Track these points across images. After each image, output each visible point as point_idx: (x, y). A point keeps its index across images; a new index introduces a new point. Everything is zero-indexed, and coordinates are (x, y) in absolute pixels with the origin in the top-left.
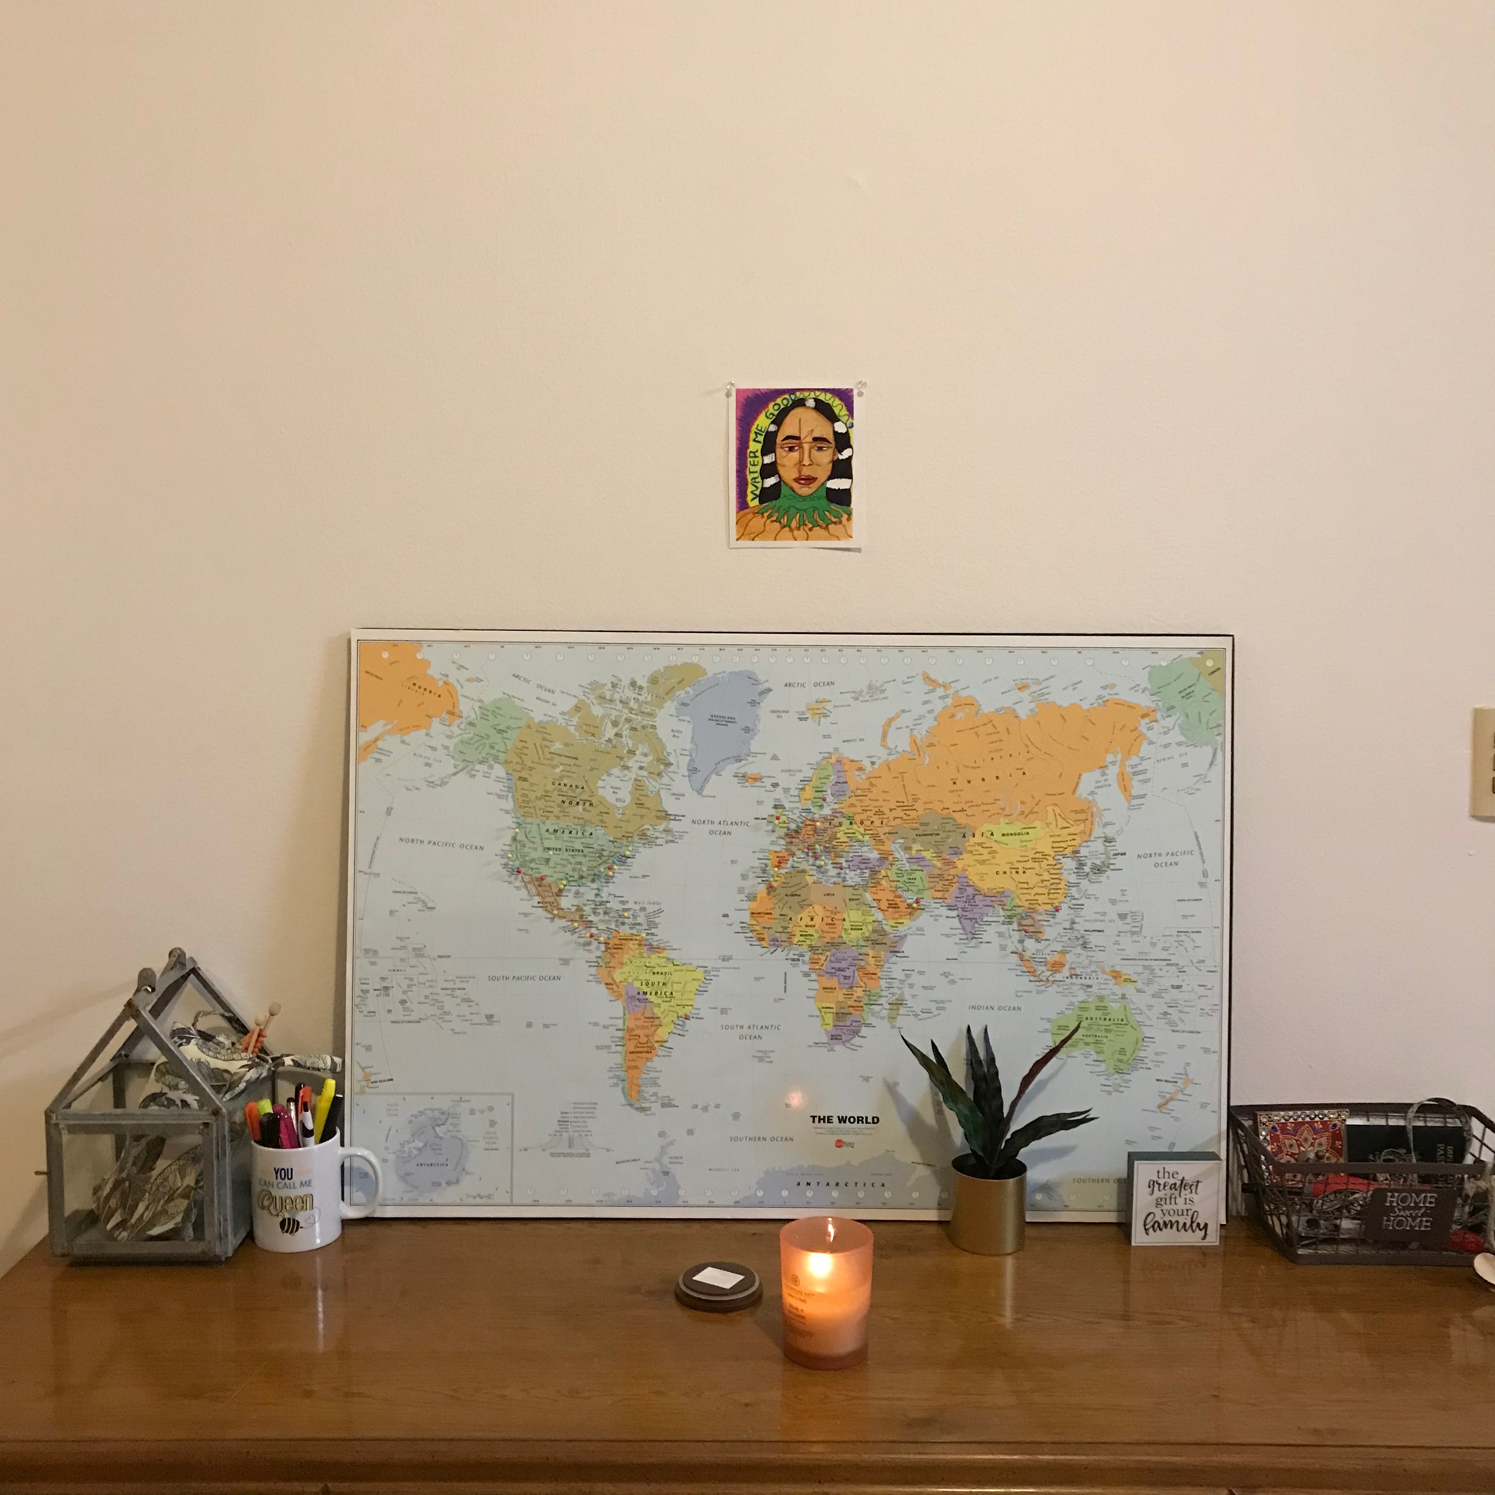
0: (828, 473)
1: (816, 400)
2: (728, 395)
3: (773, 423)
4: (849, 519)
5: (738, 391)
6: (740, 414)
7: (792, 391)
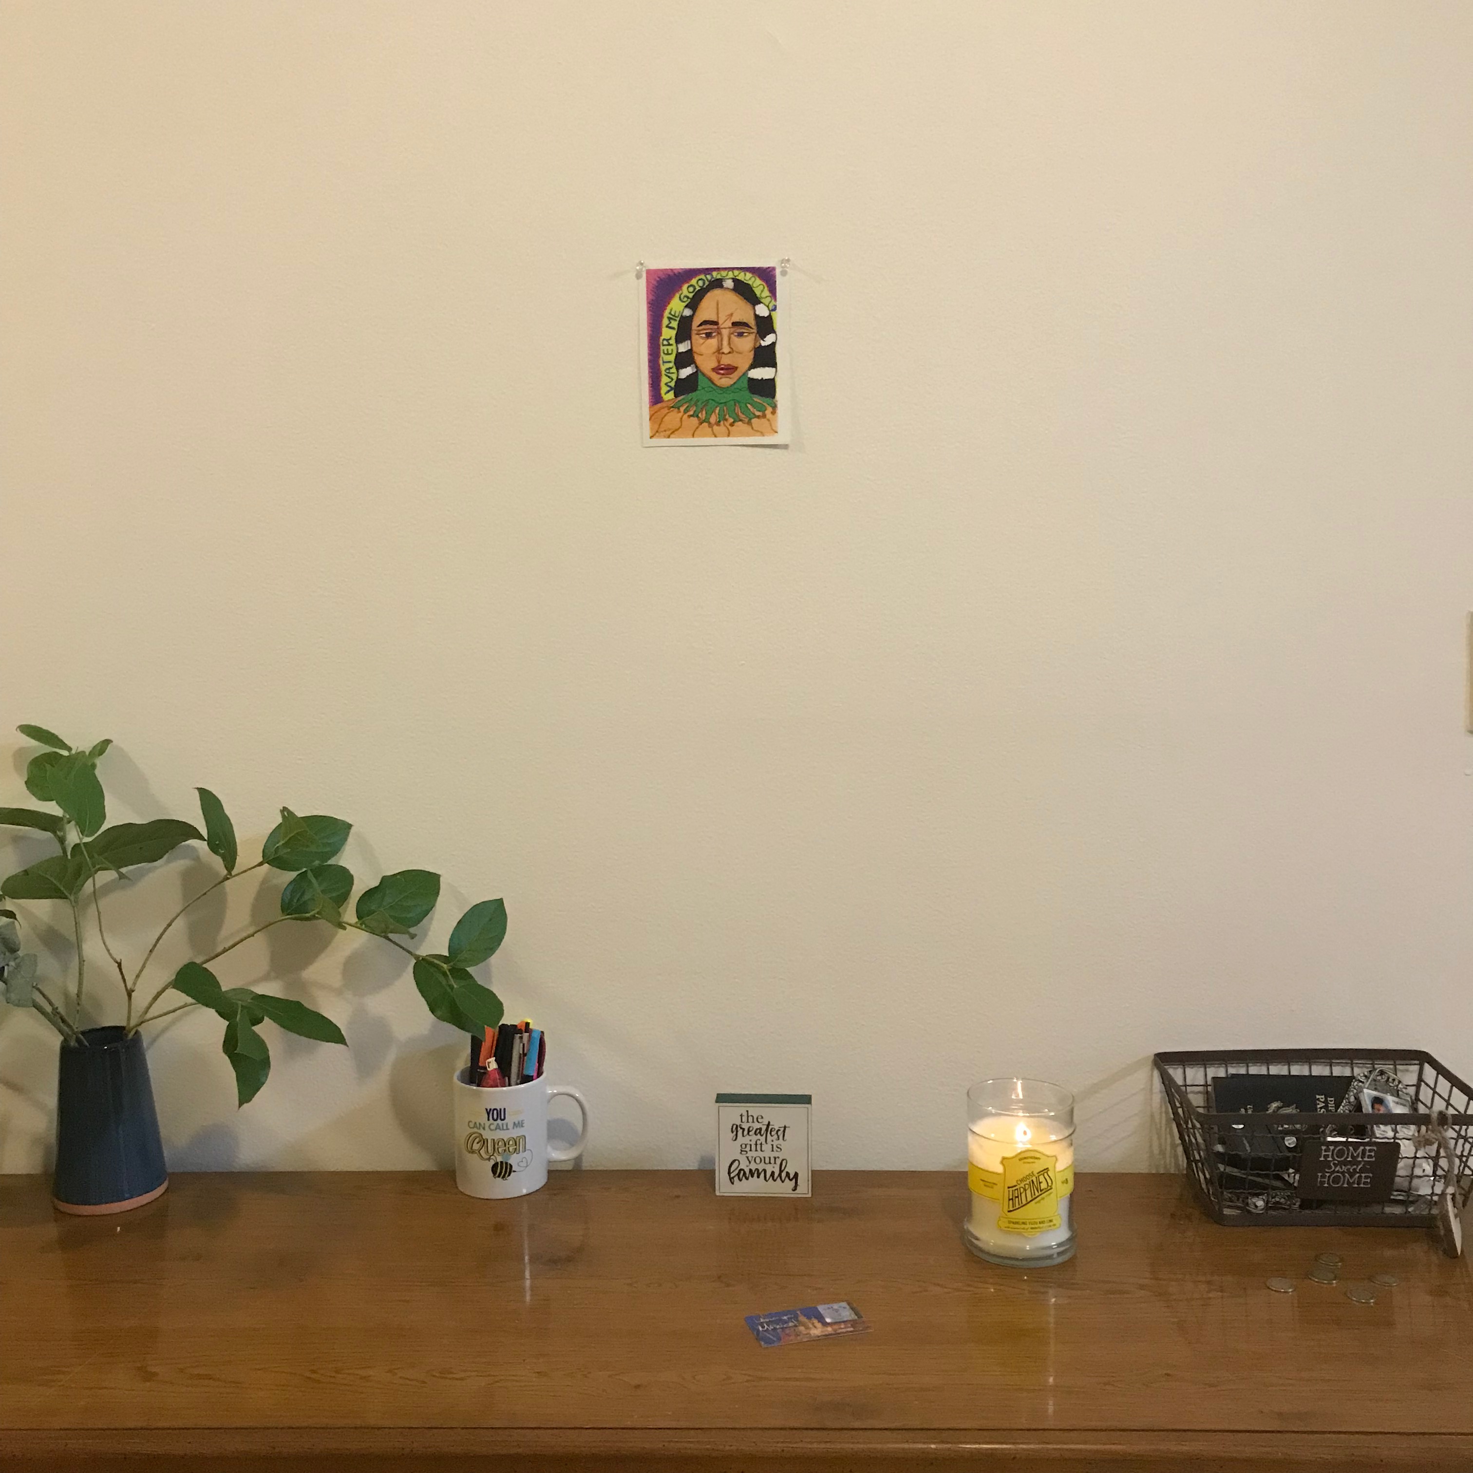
0: (750, 362)
1: (735, 280)
2: (638, 277)
3: (686, 306)
4: (774, 412)
5: (649, 272)
6: (651, 297)
7: (708, 271)
